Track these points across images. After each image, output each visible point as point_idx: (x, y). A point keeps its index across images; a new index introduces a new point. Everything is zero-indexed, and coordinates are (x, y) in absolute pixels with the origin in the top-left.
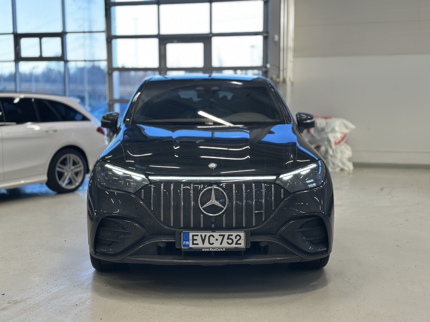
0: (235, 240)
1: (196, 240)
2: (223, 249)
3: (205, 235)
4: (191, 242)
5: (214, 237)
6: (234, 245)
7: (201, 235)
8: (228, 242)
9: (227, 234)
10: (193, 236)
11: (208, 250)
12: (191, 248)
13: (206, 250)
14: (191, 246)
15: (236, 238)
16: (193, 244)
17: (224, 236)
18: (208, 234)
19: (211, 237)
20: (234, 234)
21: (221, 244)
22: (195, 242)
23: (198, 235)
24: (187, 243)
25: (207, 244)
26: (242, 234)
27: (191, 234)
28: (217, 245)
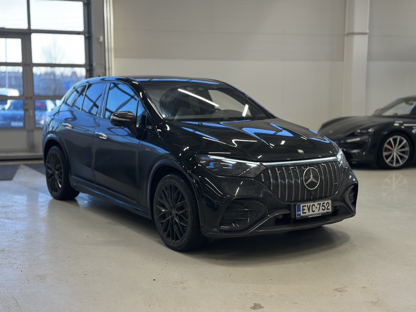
0: (326, 207)
1: (305, 209)
2: (320, 214)
3: (310, 205)
4: (302, 211)
5: (315, 206)
6: (326, 211)
7: (307, 206)
8: (322, 209)
9: (322, 203)
10: (303, 206)
11: (312, 216)
12: (302, 217)
13: (310, 217)
14: (302, 215)
15: (327, 205)
16: (303, 213)
17: (320, 204)
18: (311, 204)
19: (313, 206)
20: (326, 202)
21: (319, 211)
22: (304, 211)
23: (305, 206)
24: (299, 213)
25: (311, 213)
26: (330, 202)
27: (301, 206)
28: (317, 212)
